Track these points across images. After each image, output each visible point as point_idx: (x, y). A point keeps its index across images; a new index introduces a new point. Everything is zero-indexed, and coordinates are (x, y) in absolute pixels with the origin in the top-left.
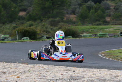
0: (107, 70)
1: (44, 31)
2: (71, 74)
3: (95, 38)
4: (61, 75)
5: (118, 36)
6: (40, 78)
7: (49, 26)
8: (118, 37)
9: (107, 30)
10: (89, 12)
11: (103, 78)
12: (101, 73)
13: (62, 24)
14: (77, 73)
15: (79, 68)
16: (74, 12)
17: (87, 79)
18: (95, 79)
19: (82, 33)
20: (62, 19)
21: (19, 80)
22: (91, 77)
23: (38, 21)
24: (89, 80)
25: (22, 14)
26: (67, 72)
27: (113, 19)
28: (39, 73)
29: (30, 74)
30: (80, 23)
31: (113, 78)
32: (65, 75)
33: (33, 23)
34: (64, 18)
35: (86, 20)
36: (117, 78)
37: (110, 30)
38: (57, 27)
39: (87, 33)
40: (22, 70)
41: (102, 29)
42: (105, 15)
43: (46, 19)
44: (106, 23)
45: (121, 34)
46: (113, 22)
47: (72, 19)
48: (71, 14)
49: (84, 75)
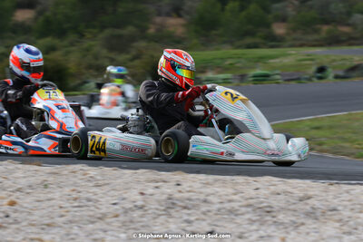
0: (275, 180)
1: (90, 67)
2: (169, 191)
3: (243, 85)
4: (140, 197)
5: (309, 79)
6: (76, 204)
7: (104, 52)
8: (310, 83)
9: (277, 60)
10: (223, 10)
11: (265, 204)
12: (257, 189)
13: (142, 44)
14: (188, 189)
15: (192, 175)
16: (177, 11)
17: (219, 206)
18: (241, 206)
19: (203, 72)
20: (143, 29)
21: (16, 211)
22: (230, 201)
23: (72, 37)
24: (224, 208)
25: (23, 16)
26: (157, 187)
27: (294, 30)
28: (73, 190)
29: (49, 192)
30: (195, 41)
31: (294, 204)
32: (151, 195)
33: (56, 42)
34: (148, 28)
35: (214, 32)
36: (307, 204)
37: (286, 61)
38: (128, 53)
39: (219, 69)
40: (23, 183)
41: (261, 59)
42: (270, 16)
43: (95, 31)
44: (274, 41)
45: (319, 75)
46: (294, 39)
47: (172, 29)
48: (168, 15)
49: (208, 195)
